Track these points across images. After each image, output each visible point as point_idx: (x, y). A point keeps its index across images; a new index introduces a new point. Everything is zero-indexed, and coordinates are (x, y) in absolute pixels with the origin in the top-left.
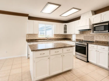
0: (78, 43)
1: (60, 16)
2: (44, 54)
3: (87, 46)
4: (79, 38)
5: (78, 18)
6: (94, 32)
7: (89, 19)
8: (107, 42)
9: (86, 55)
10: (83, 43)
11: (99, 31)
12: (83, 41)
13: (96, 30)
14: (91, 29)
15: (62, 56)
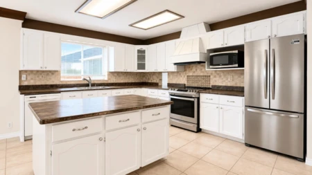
0: (175, 92)
1: (131, 25)
2: (86, 128)
3: (196, 99)
4: (174, 81)
5: (176, 35)
6: (211, 67)
7: (200, 38)
8: (240, 87)
9: (193, 117)
10: (188, 93)
11: (219, 65)
12: (185, 87)
13: (214, 63)
14: (204, 62)
15: (138, 130)
